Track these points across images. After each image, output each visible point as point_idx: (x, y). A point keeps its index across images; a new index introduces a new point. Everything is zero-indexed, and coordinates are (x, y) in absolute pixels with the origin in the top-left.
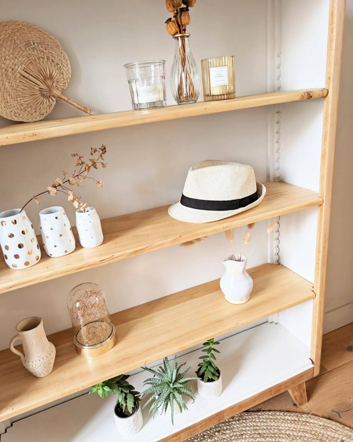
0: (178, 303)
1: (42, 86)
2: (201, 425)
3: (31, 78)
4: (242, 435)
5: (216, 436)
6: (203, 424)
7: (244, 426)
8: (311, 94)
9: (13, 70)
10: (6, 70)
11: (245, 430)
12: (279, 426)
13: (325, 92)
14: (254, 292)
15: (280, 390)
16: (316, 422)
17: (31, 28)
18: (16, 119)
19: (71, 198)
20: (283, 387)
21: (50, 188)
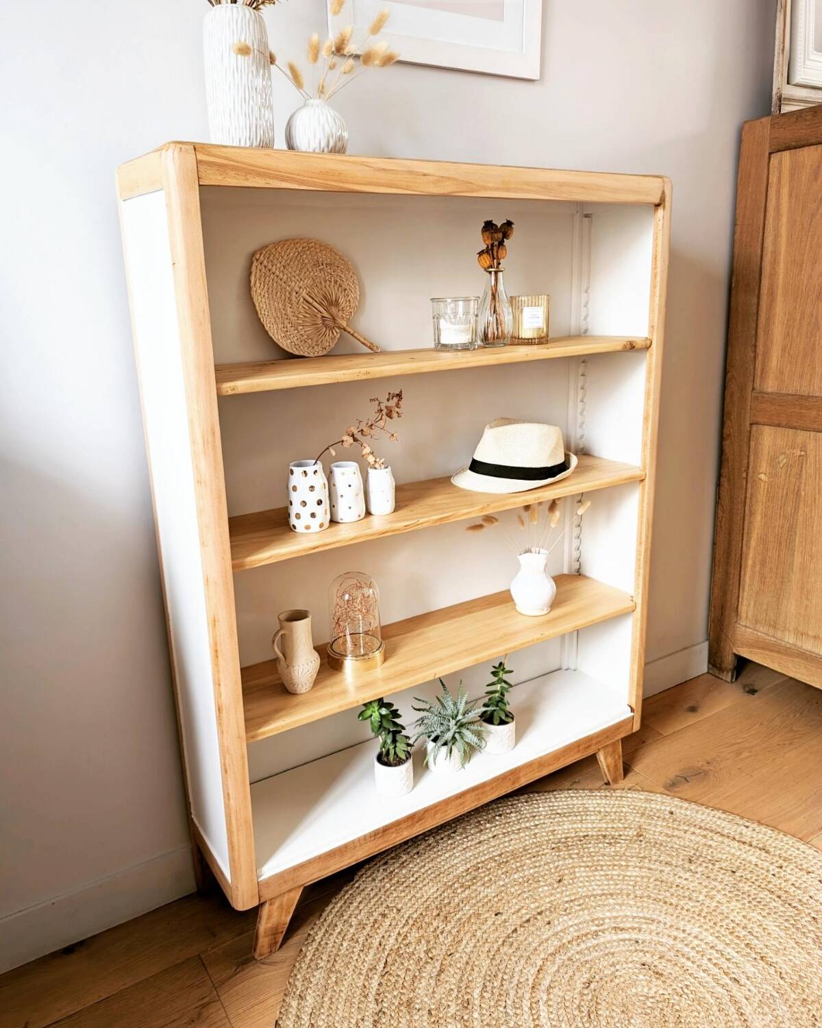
0: (453, 618)
1: (325, 314)
3: (315, 303)
4: (534, 817)
5: (497, 820)
7: (536, 808)
8: (634, 345)
9: (297, 293)
10: (289, 293)
11: (538, 812)
12: (585, 804)
13: (648, 342)
14: (555, 603)
15: (590, 746)
16: (635, 796)
17: (324, 247)
18: (297, 353)
19: (367, 450)
20: (594, 742)
21: (345, 438)
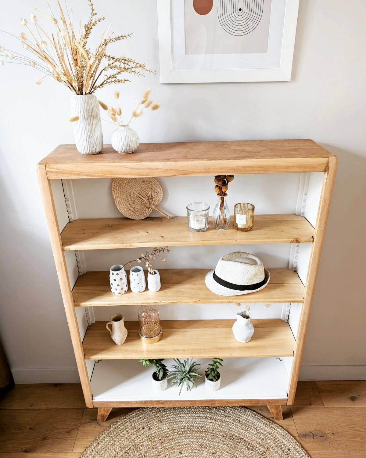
1: (147, 202)
2: (199, 402)
3: (142, 197)
4: (229, 417)
5: (213, 410)
6: (201, 402)
7: (233, 412)
9: (133, 193)
10: (130, 193)
11: (232, 415)
12: (254, 423)
15: (258, 403)
16: (280, 431)
18: (130, 218)
20: (261, 402)
